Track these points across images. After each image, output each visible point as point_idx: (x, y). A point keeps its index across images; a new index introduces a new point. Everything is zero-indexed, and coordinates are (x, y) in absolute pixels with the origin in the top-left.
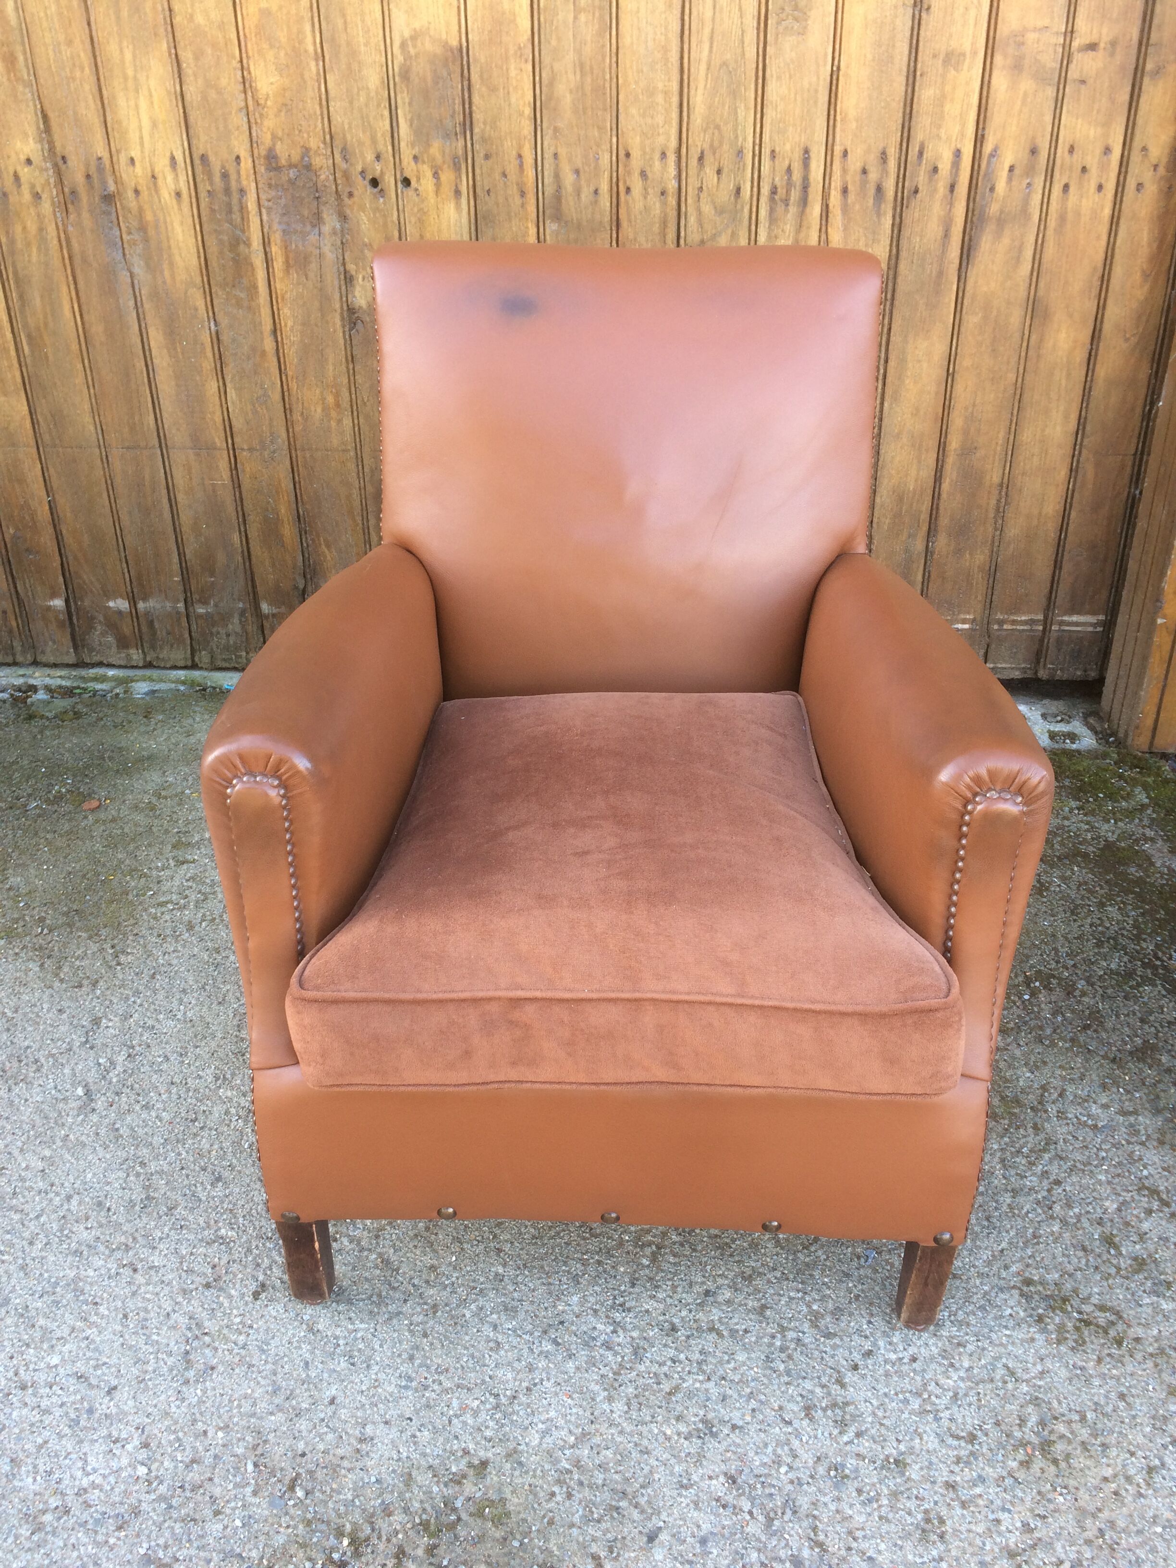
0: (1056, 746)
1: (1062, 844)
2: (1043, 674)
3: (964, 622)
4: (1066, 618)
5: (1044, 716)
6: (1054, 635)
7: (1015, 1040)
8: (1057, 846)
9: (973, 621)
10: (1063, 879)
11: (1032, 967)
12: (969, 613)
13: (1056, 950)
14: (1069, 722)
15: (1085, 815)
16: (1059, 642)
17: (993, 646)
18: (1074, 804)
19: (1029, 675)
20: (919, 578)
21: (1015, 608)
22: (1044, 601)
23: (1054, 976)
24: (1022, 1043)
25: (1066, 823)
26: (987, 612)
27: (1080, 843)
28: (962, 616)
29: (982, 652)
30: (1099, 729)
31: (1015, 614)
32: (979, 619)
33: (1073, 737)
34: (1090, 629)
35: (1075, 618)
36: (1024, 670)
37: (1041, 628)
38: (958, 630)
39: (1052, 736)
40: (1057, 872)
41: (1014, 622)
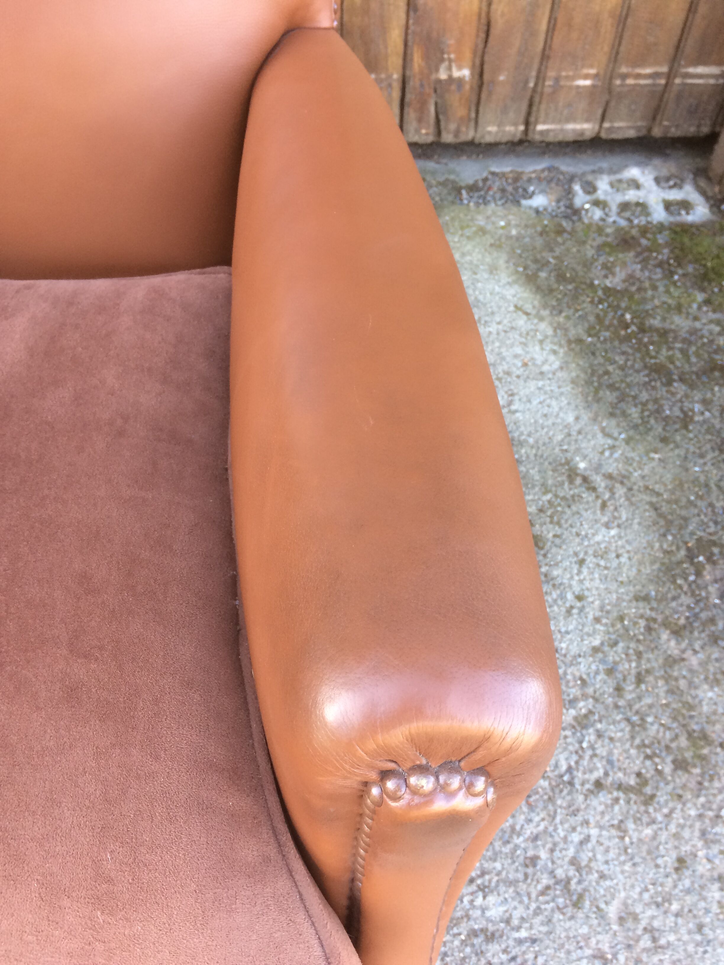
0: (672, 219)
1: (697, 355)
2: (657, 132)
3: (586, 77)
4: (691, 70)
5: (657, 180)
6: (675, 90)
7: (690, 644)
8: (694, 359)
9: (596, 76)
10: (705, 402)
11: (692, 534)
12: (591, 66)
13: (711, 505)
14: (681, 187)
15: (714, 311)
16: (679, 97)
17: (613, 104)
18: (700, 297)
19: (643, 132)
20: (543, 26)
21: (641, 61)
22: (671, 51)
23: (714, 544)
24: (697, 647)
25: (698, 325)
26: (611, 66)
27: (716, 352)
28: (585, 71)
29: (600, 112)
30: (710, 194)
31: (639, 66)
32: (602, 72)
33: (686, 205)
34: (712, 81)
35: (700, 70)
36: (638, 129)
37: (663, 82)
38: (578, 87)
39: (668, 205)
40: (697, 396)
41: (638, 76)
